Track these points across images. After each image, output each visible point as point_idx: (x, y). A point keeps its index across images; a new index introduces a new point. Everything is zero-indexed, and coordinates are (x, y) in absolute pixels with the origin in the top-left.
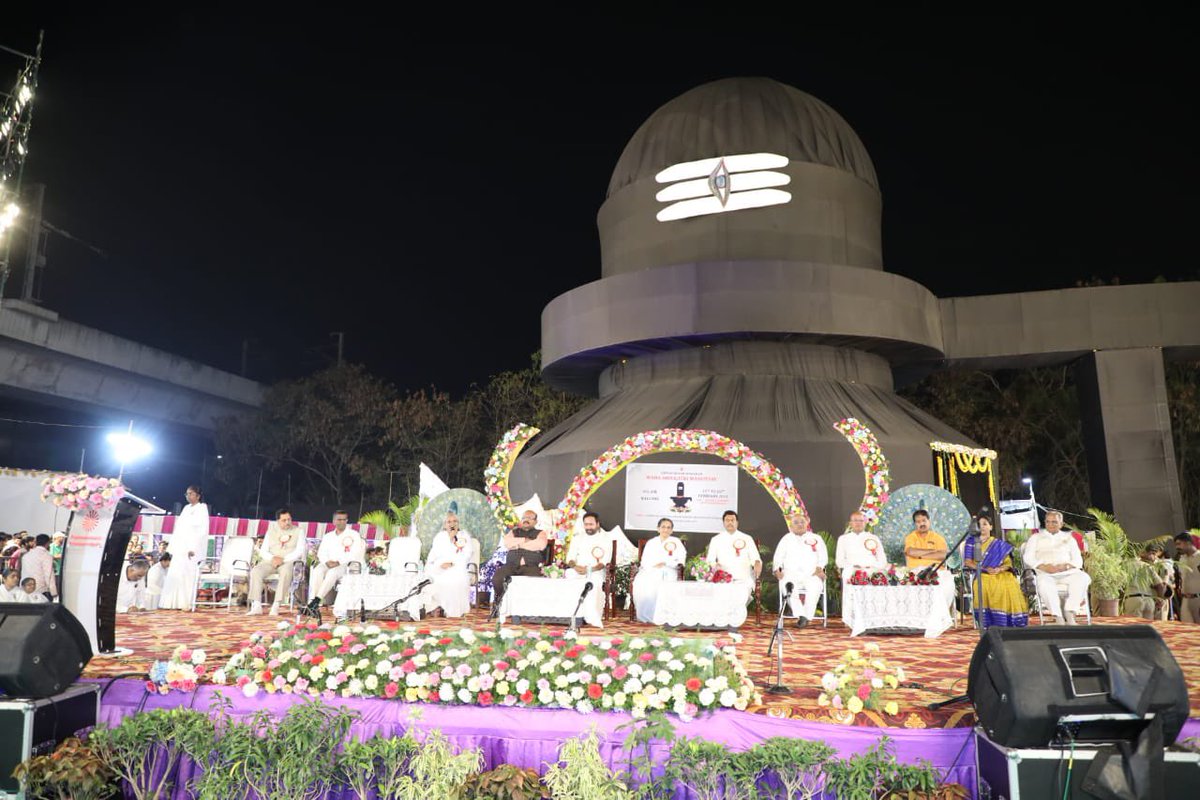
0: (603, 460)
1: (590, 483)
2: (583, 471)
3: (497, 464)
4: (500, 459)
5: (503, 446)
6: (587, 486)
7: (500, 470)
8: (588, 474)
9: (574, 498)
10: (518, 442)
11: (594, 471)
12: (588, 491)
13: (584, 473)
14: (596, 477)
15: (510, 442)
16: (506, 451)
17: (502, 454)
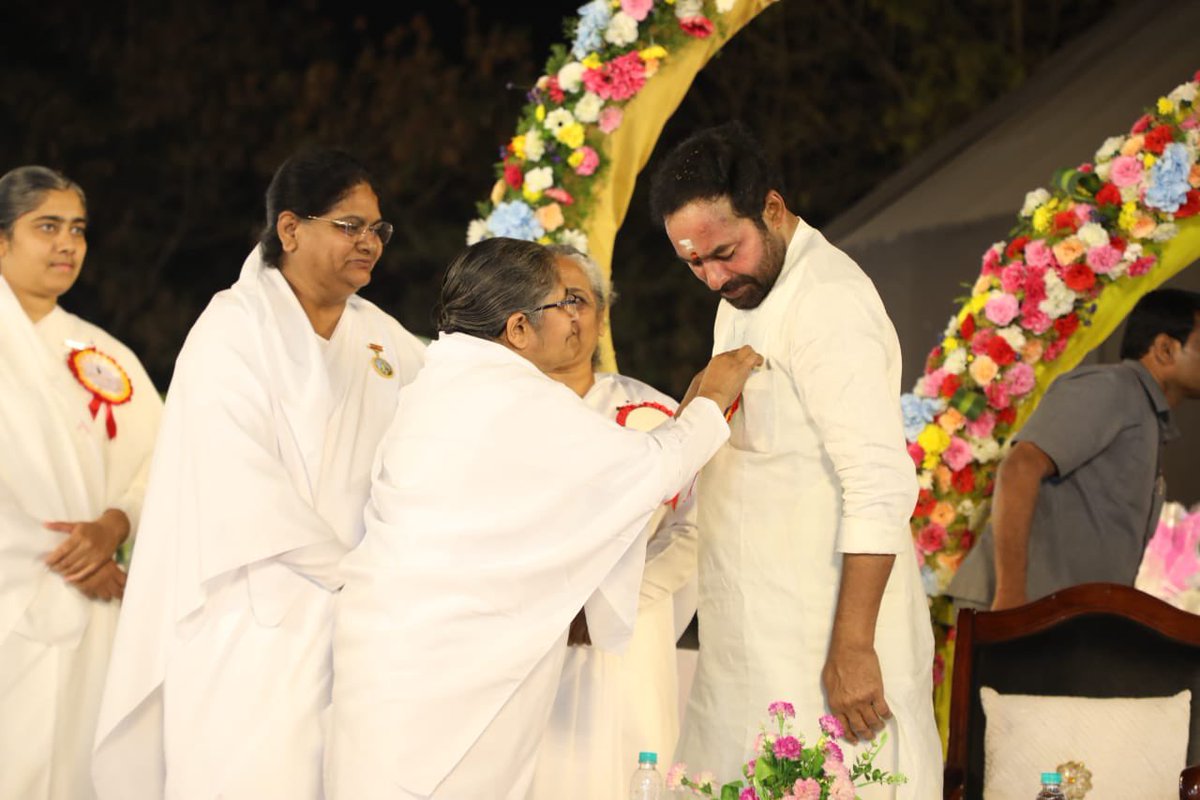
0: (1161, 137)
1: (1083, 276)
2: (1038, 207)
3: (539, 180)
4: (555, 154)
5: (569, 76)
6: (1058, 299)
7: (553, 216)
8: (1064, 225)
9: (984, 370)
10: (654, 52)
11: (1105, 205)
12: (1066, 325)
13: (1040, 221)
14: (1118, 242)
15: (608, 51)
16: (590, 107)
17: (566, 126)
